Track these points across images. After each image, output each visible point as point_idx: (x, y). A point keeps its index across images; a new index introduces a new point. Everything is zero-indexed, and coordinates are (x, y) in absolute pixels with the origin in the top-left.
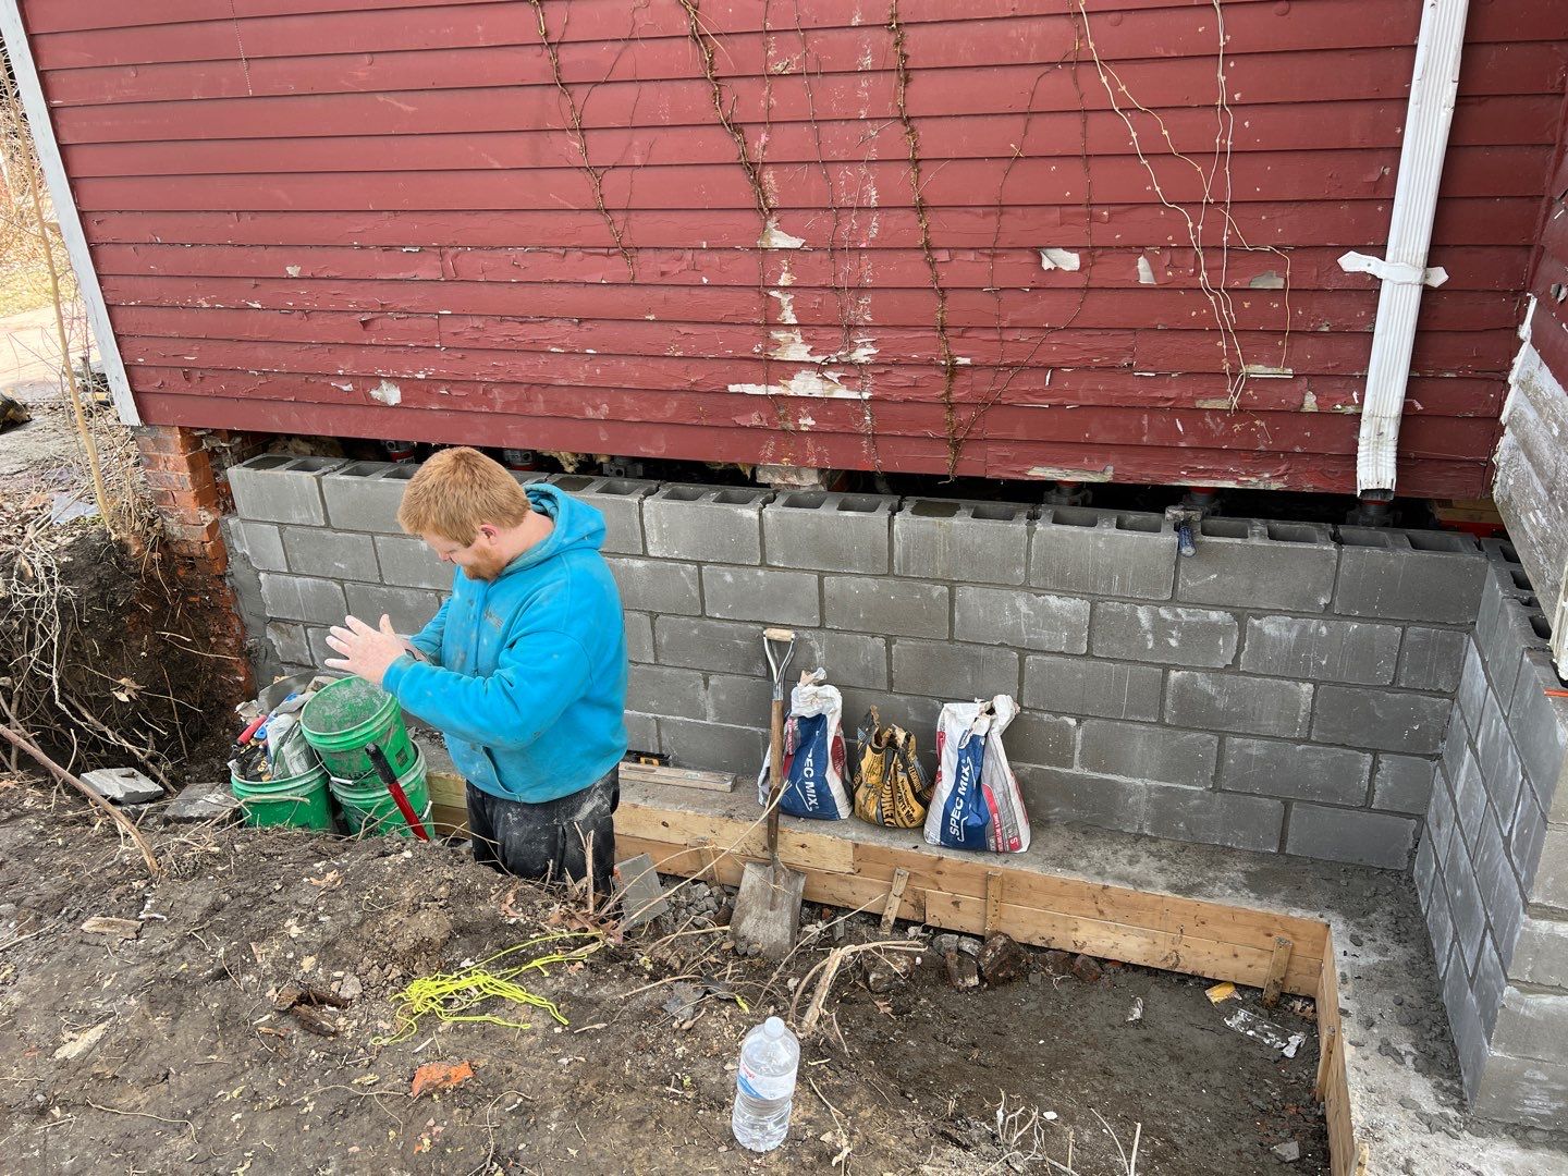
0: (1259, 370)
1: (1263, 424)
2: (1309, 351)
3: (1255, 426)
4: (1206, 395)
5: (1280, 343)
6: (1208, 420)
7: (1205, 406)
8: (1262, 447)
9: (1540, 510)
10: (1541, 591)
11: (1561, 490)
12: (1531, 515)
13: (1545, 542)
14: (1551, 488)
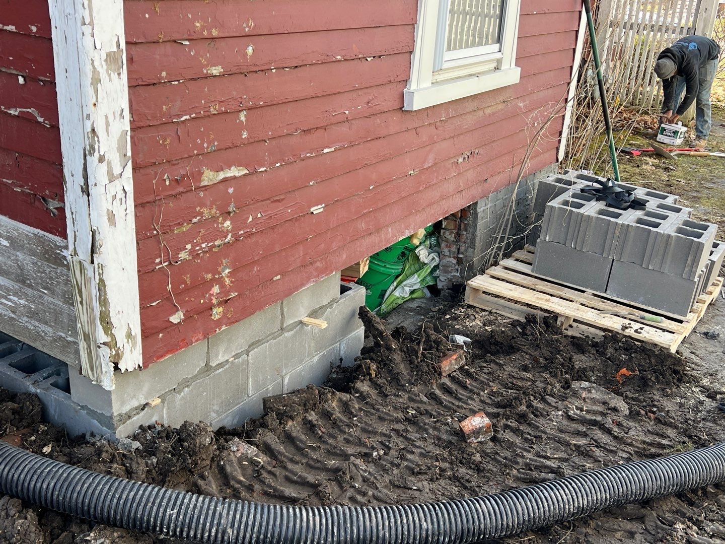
9: (13, 295)
10: (44, 346)
11: (35, 279)
12: (4, 301)
13: (33, 315)
14: (22, 279)
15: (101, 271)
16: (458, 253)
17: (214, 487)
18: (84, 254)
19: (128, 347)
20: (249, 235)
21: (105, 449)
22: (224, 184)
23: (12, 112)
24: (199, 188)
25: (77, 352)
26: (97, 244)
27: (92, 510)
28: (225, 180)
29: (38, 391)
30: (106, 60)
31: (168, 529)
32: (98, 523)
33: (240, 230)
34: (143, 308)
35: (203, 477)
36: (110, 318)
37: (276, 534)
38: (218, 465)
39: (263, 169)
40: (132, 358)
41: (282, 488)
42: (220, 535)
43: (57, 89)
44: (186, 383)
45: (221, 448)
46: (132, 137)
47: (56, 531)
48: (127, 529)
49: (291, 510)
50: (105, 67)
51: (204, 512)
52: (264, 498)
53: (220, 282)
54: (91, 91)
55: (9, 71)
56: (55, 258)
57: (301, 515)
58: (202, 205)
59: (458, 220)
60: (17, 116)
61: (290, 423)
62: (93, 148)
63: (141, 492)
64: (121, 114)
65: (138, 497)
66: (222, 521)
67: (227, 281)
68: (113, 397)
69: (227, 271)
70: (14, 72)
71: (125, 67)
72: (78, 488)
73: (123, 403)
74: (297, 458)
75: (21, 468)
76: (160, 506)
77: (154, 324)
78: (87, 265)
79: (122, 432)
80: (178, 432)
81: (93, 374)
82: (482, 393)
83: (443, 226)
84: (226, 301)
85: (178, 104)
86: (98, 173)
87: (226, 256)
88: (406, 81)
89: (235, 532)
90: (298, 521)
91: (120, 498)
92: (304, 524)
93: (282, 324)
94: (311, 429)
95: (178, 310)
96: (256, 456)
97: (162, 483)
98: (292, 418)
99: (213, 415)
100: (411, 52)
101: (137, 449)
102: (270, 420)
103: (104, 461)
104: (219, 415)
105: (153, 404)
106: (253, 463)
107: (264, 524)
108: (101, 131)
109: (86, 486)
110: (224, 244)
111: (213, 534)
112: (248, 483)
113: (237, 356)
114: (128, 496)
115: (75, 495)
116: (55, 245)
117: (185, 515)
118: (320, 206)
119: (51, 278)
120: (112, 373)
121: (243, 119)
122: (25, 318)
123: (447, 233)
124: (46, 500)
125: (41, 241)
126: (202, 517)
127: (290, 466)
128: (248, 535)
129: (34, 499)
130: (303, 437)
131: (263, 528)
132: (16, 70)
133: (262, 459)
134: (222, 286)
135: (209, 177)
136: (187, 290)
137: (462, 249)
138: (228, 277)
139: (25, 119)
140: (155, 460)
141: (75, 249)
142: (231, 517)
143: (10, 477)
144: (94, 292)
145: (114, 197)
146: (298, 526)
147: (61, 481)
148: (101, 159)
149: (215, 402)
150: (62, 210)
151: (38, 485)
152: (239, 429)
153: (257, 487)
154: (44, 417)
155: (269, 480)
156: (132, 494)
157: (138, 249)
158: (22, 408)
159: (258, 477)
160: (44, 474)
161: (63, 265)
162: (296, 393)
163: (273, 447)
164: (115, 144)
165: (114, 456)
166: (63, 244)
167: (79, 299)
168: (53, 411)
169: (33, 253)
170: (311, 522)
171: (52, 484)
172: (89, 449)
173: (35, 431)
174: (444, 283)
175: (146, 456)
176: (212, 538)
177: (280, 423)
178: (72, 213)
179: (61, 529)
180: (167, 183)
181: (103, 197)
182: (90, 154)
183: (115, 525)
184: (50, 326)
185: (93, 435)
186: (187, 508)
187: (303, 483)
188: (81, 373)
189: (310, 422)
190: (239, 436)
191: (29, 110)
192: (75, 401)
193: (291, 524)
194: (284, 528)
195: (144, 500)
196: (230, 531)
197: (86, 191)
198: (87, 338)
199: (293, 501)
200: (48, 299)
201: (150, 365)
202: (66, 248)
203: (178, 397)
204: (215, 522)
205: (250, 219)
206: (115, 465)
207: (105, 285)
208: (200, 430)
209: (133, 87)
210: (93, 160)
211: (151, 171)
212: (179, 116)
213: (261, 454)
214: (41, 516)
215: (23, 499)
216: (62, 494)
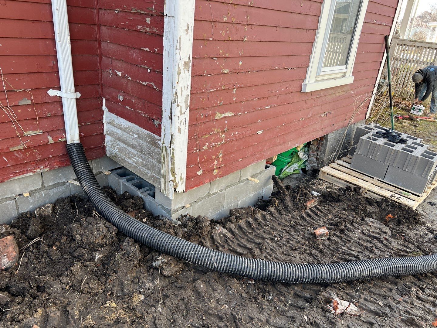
0: (30, 133)
1: (37, 151)
2: (46, 123)
3: (34, 152)
4: (13, 146)
5: (35, 122)
6: (16, 154)
7: (14, 150)
8: (38, 159)
9: (137, 157)
10: (147, 178)
11: (146, 151)
12: (133, 159)
13: (144, 166)
14: (141, 151)
15: (173, 151)
16: (317, 156)
17: (208, 244)
18: (167, 144)
19: (180, 183)
20: (231, 141)
21: (168, 223)
22: (224, 119)
23: (144, 83)
24: (214, 120)
25: (160, 183)
26: (173, 140)
27: (161, 247)
28: (225, 117)
29: (143, 196)
30: (184, 65)
31: (190, 259)
32: (163, 253)
33: (228, 139)
34: (187, 167)
35: (204, 239)
36: (175, 170)
37: (234, 268)
38: (211, 235)
39: (240, 114)
40: (181, 187)
41: (236, 248)
42: (211, 265)
43: (163, 75)
44: (200, 199)
45: (212, 228)
46: (190, 97)
47: (146, 254)
48: (174, 257)
49: (241, 258)
50: (183, 67)
51: (205, 254)
52: (229, 251)
53: (218, 159)
54: (177, 77)
55: (144, 67)
56: (155, 144)
57: (245, 261)
58: (214, 127)
59: (319, 141)
60: (146, 85)
61: (241, 221)
62: (175, 101)
63: (181, 242)
64: (187, 87)
65: (180, 244)
66: (212, 259)
67: (221, 159)
68: (172, 202)
69: (221, 155)
70: (146, 67)
71: (191, 68)
72: (156, 238)
73: (176, 205)
74: (243, 236)
75: (135, 227)
76: (188, 249)
77: (191, 174)
78: (168, 148)
79: (174, 217)
80: (196, 219)
81: (166, 192)
82: (324, 218)
83: (312, 143)
84: (219, 168)
85: (210, 84)
86: (176, 111)
87: (222, 149)
88: (304, 79)
89: (217, 264)
90: (244, 264)
91: (172, 244)
92: (246, 265)
93: (240, 179)
94: (249, 225)
95: (200, 170)
96: (226, 233)
97: (188, 239)
98: (241, 219)
99: (209, 213)
100: (307, 67)
101: (179, 224)
102: (232, 219)
103: (167, 228)
104: (211, 214)
105: (187, 206)
106: (224, 236)
107: (229, 263)
108: (179, 94)
109: (159, 237)
110: (221, 144)
111: (208, 264)
112: (222, 244)
113: (221, 191)
114: (176, 243)
115: (155, 240)
116: (156, 139)
117: (198, 254)
118: (261, 131)
119: (153, 152)
120: (173, 192)
121: (234, 92)
122: (141, 167)
123: (313, 146)
124: (143, 241)
125: (150, 136)
126: (204, 256)
127: (240, 239)
128: (222, 266)
129: (139, 240)
130: (246, 228)
131: (229, 264)
132: (147, 66)
133: (229, 235)
134: (219, 161)
135: (219, 116)
136: (205, 162)
137: (319, 154)
138: (221, 158)
139: (148, 86)
140: (186, 230)
141: (164, 141)
142: (216, 258)
143: (130, 230)
144: (170, 159)
145: (181, 121)
146: (243, 266)
147: (150, 234)
148: (178, 106)
149: (210, 208)
150: (160, 125)
151: (141, 235)
152: (220, 221)
153: (226, 246)
154: (144, 207)
155: (231, 244)
156: (177, 243)
157: (188, 143)
158: (136, 202)
159: (227, 242)
160: (144, 230)
161: (158, 147)
162: (244, 209)
163: (233, 230)
164: (184, 100)
165: (170, 226)
166: (159, 139)
167: (163, 162)
168: (147, 205)
169: (146, 141)
170: (249, 265)
171: (147, 235)
172: (161, 222)
173: (140, 212)
174: (309, 168)
175: (183, 228)
176: (208, 266)
177: (237, 221)
178: (164, 127)
179: (148, 253)
180: (202, 117)
181: (177, 121)
182: (174, 103)
183: (169, 255)
184: (150, 171)
185: (162, 216)
186: (199, 252)
187: (245, 247)
188: (161, 191)
189: (249, 221)
190: (220, 223)
191: (151, 83)
192: (157, 202)
193: (241, 265)
194: (238, 266)
195: (182, 246)
196: (215, 263)
197: (171, 118)
198: (165, 177)
199: (240, 254)
200: (150, 160)
201: (188, 191)
202: (160, 140)
203: (197, 205)
204: (210, 259)
205: (233, 134)
206: (171, 230)
207: (174, 157)
208: (205, 219)
209: (193, 76)
210: (175, 106)
211: (196, 111)
212: (210, 90)
213: (228, 232)
214: (141, 247)
215: (134, 239)
216: (150, 239)
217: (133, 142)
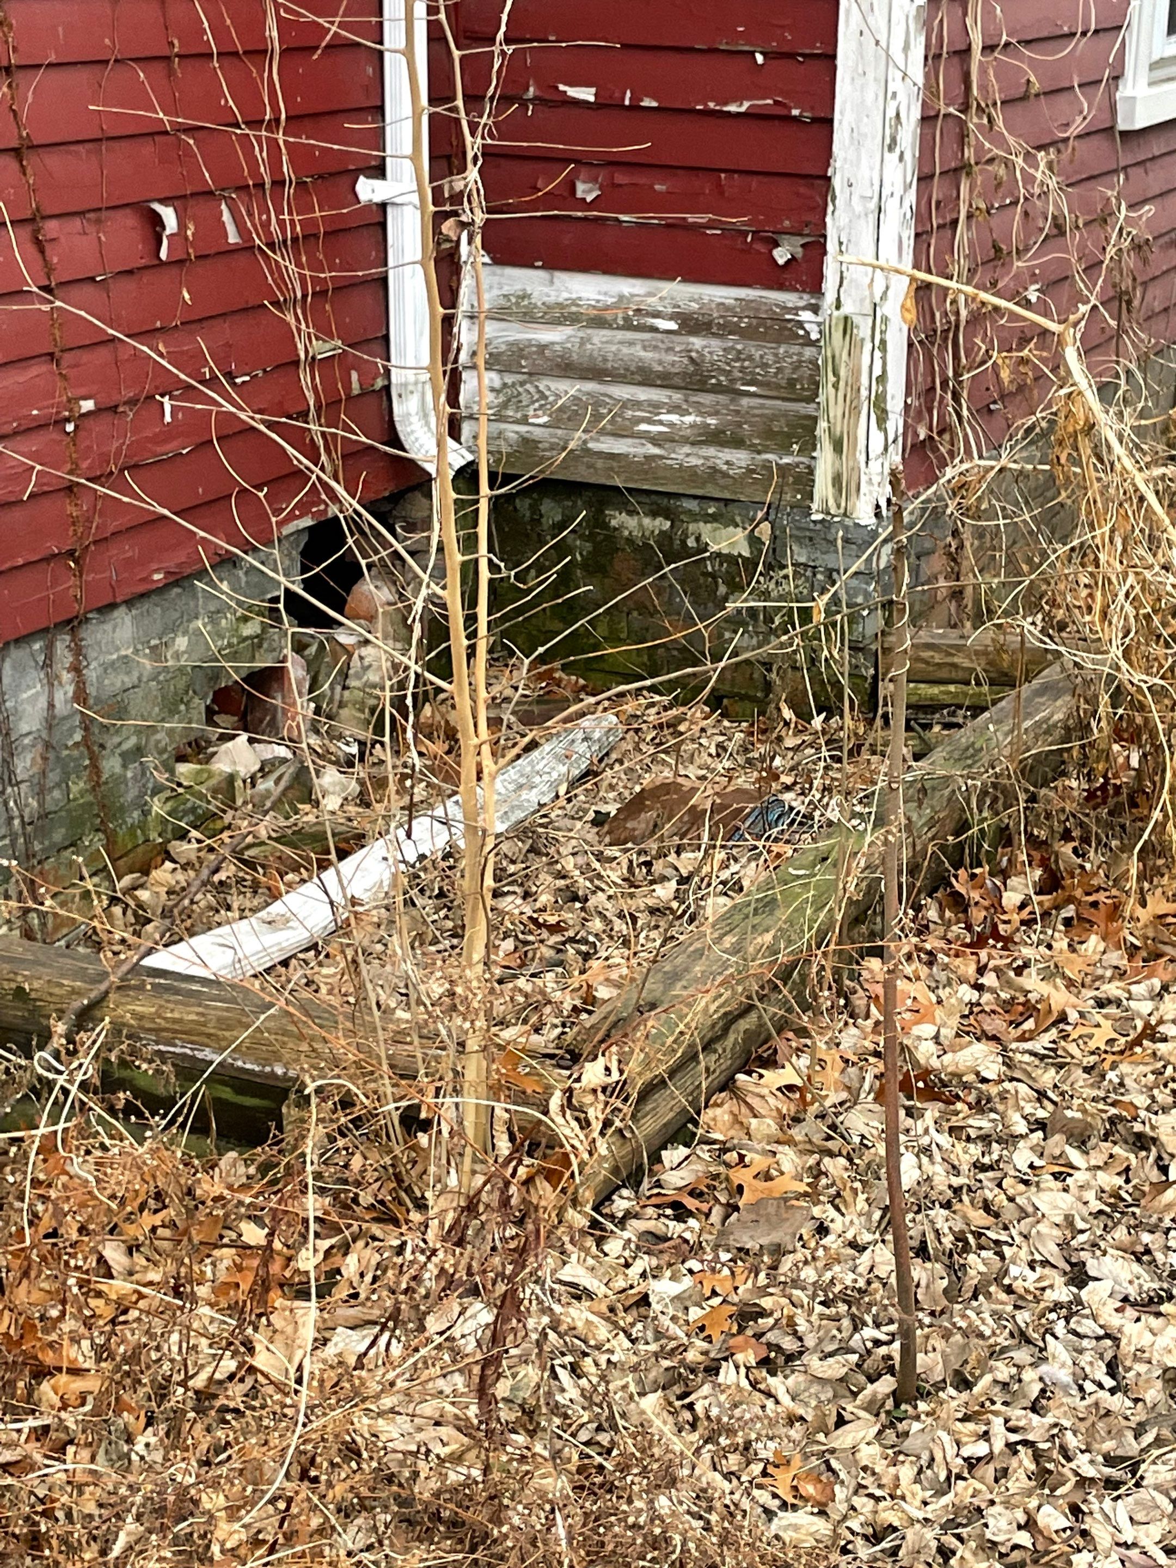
0: (321, 348)
5: (327, 307)
10: (724, 487)
11: (728, 374)
13: (707, 437)
14: (695, 381)
15: (884, 328)
18: (855, 304)
23: (733, 108)
25: (801, 480)
26: (883, 285)
30: (915, 18)
34: (905, 401)
36: (886, 402)
43: (837, 62)
50: (914, 27)
55: (734, 49)
56: (778, 330)
60: (743, 113)
62: (894, 141)
64: (918, 96)
70: (746, 48)
78: (859, 319)
86: (897, 177)
88: (1119, 78)
108: (903, 117)
116: (784, 307)
118: (1037, 286)
122: (687, 449)
125: (751, 307)
132: (751, 45)
139: (759, 115)
141: (838, 299)
144: (867, 360)
148: (901, 158)
150: (814, 245)
161: (792, 339)
164: (910, 138)
166: (805, 302)
167: (832, 379)
178: (841, 243)
182: (890, 149)
184: (746, 448)
191: (768, 102)
202: (813, 305)
207: (886, 351)
210: (892, 159)
211: (926, 186)
217: (648, 355)
